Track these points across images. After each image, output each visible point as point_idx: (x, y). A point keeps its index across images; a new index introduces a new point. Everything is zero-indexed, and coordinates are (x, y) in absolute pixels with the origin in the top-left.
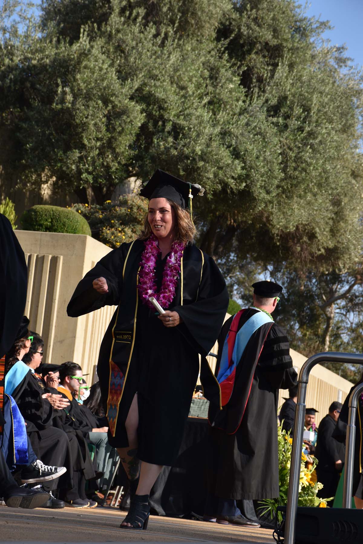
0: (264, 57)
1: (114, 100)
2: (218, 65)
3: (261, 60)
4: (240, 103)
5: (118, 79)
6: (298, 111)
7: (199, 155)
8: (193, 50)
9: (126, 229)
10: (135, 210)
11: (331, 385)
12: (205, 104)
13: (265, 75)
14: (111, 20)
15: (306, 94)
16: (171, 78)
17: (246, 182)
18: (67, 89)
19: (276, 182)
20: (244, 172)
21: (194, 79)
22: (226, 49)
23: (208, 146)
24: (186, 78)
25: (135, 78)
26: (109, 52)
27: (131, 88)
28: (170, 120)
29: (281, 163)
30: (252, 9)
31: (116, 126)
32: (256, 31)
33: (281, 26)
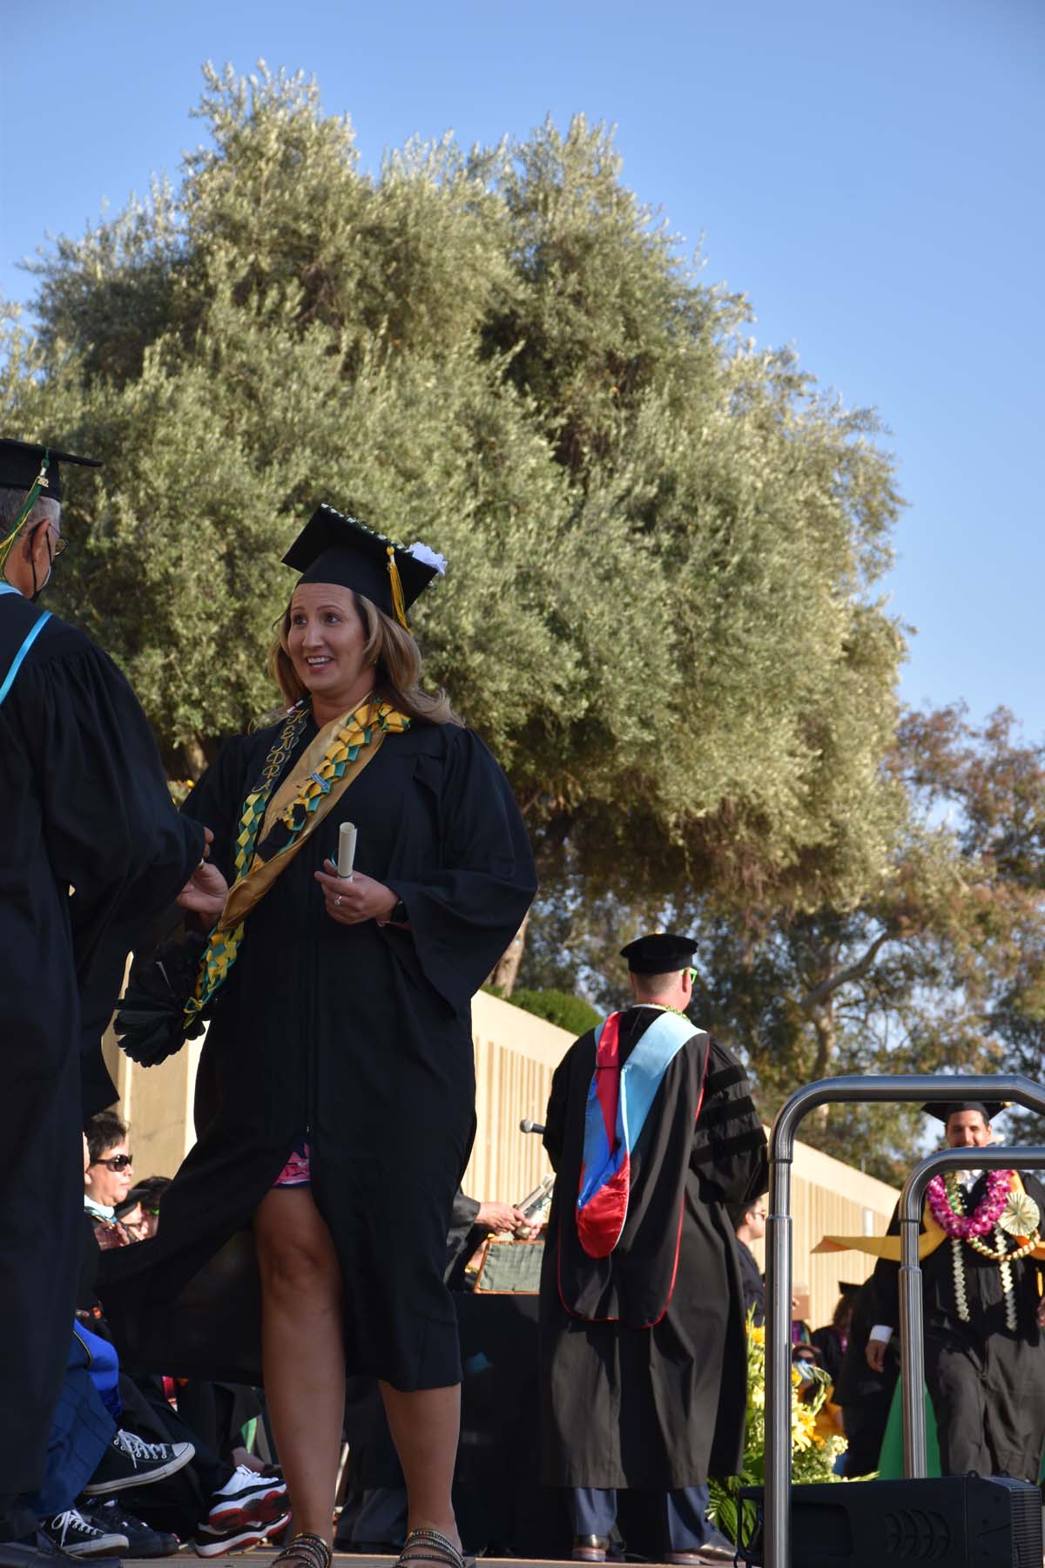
0: (606, 386)
1: (240, 516)
2: (492, 413)
3: (601, 395)
5: (248, 463)
7: (470, 637)
11: (843, 1199)
13: (614, 432)
14: (215, 316)
15: (724, 471)
16: (379, 450)
17: (588, 698)
18: (121, 499)
19: (663, 695)
20: (584, 674)
21: (436, 455)
22: (508, 374)
23: (488, 612)
24: (418, 453)
26: (216, 398)
27: (283, 482)
29: (674, 647)
30: (565, 273)
31: (253, 581)
32: (581, 326)
33: (644, 311)
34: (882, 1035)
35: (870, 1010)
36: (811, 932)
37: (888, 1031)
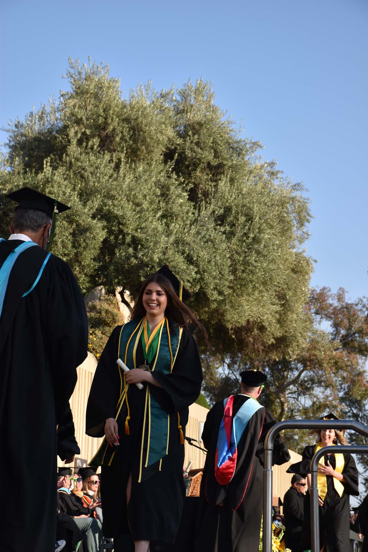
0: (207, 174)
1: (78, 219)
2: (167, 184)
3: (206, 177)
4: (190, 214)
5: (80, 201)
6: (242, 219)
7: (157, 263)
8: (145, 171)
9: (96, 332)
10: (104, 314)
12: (159, 217)
13: (210, 190)
14: (70, 150)
15: (248, 205)
16: (127, 196)
17: (200, 284)
19: (227, 283)
20: (199, 276)
21: (148, 197)
22: (173, 170)
23: (164, 254)
24: (141, 197)
25: (95, 198)
26: (70, 178)
27: (92, 208)
28: (129, 234)
29: (230, 266)
30: (194, 134)
31: (81, 242)
32: (199, 153)
33: (221, 148)
34: (303, 404)
35: (299, 395)
36: (278, 367)
37: (306, 402)
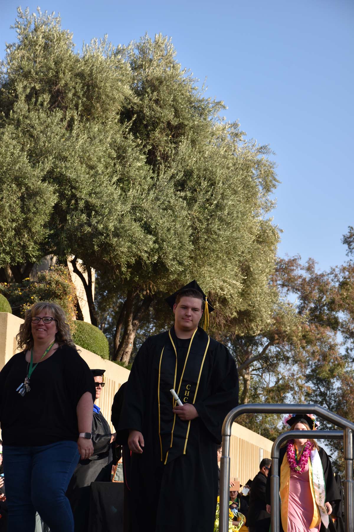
0: (167, 135)
1: (27, 182)
2: (124, 145)
3: (165, 138)
4: (148, 178)
5: (29, 162)
6: (205, 184)
7: (112, 231)
8: (100, 131)
10: (54, 285)
11: (252, 444)
12: (115, 182)
13: (170, 152)
15: (211, 168)
16: (80, 158)
17: (159, 254)
19: (187, 253)
20: (156, 245)
21: (102, 160)
22: (130, 130)
24: (95, 159)
25: (46, 160)
26: (18, 137)
27: (42, 170)
28: (83, 199)
29: (191, 235)
30: (153, 92)
31: (31, 207)
32: (158, 112)
33: (182, 107)
34: (268, 381)
35: (264, 372)
36: (242, 342)
37: (270, 380)
